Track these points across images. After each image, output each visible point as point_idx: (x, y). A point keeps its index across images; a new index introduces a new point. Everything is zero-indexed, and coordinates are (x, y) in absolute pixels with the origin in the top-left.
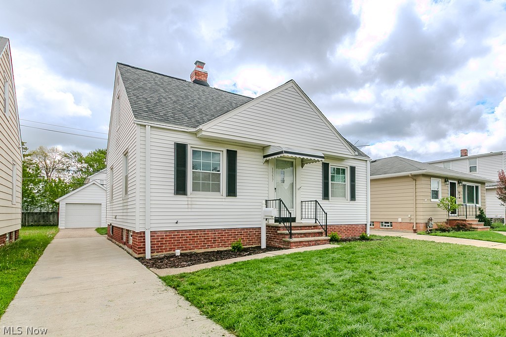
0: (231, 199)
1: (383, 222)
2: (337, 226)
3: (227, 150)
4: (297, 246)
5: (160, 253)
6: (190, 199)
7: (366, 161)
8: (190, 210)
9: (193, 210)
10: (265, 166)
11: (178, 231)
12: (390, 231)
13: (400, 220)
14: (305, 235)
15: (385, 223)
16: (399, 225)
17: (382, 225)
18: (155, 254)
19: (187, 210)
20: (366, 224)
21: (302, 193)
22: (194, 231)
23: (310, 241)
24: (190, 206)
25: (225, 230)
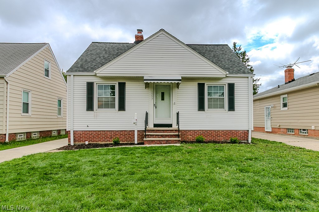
0: (122, 112)
1: (301, 130)
2: (215, 131)
3: (119, 82)
4: (149, 143)
5: (79, 143)
6: (95, 113)
7: (248, 77)
8: (95, 119)
9: (97, 119)
10: (147, 90)
11: (89, 131)
12: (306, 138)
13: (313, 128)
14: (162, 136)
15: (304, 130)
16: (313, 132)
17: (301, 132)
18: (77, 143)
19: (94, 119)
20: (248, 131)
21: (178, 107)
22: (98, 131)
23: (162, 141)
24: (95, 117)
25: (118, 131)
